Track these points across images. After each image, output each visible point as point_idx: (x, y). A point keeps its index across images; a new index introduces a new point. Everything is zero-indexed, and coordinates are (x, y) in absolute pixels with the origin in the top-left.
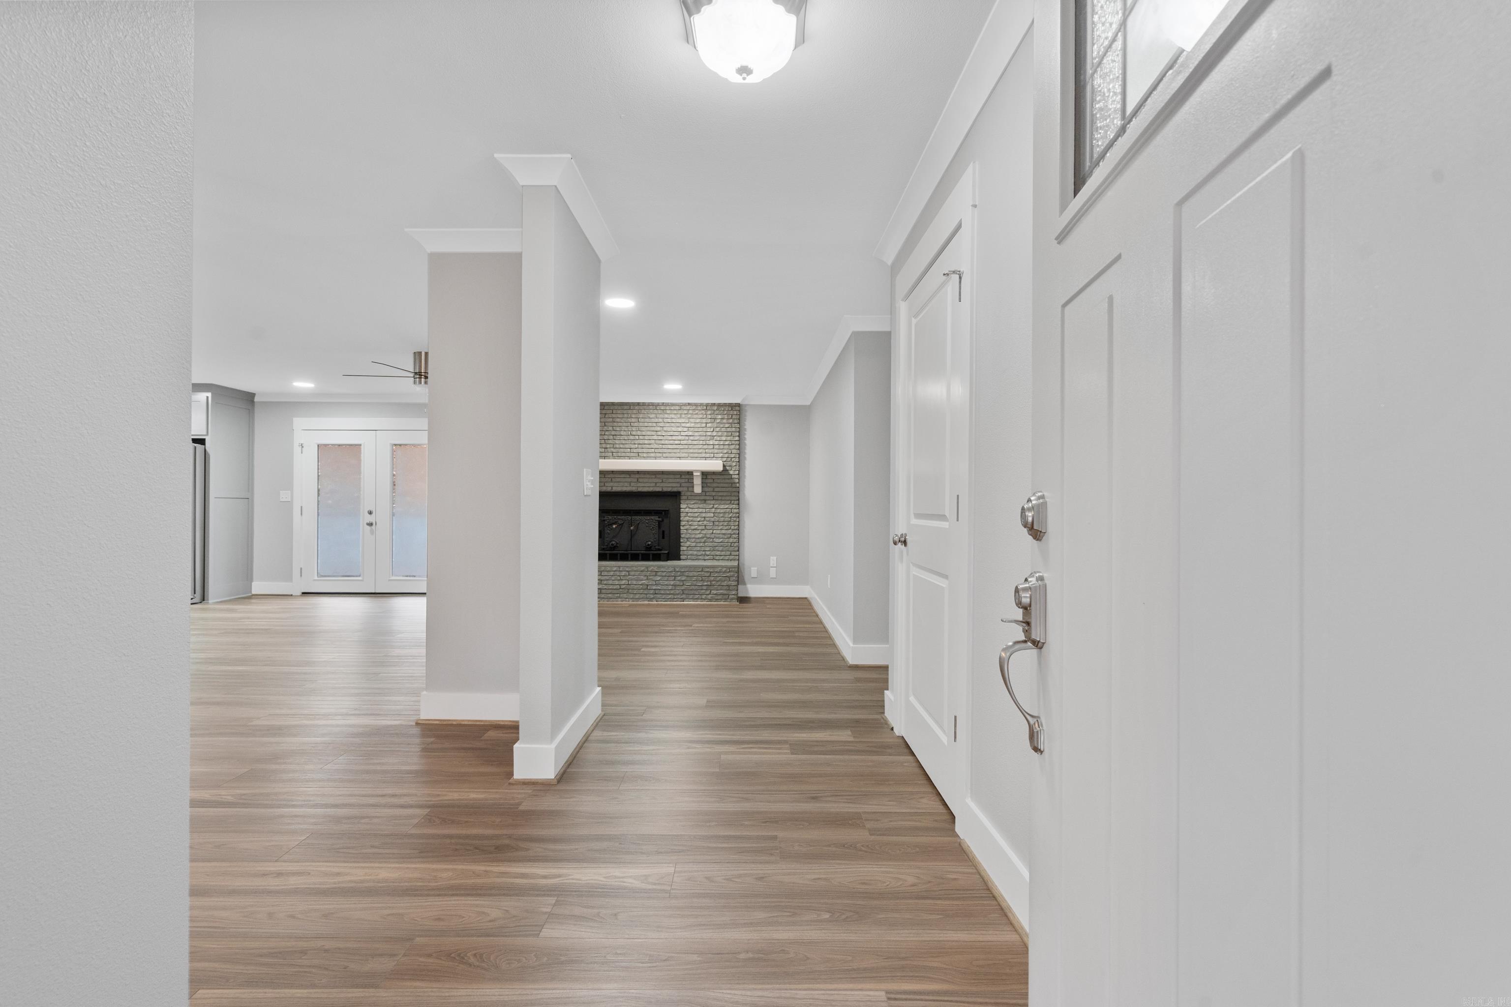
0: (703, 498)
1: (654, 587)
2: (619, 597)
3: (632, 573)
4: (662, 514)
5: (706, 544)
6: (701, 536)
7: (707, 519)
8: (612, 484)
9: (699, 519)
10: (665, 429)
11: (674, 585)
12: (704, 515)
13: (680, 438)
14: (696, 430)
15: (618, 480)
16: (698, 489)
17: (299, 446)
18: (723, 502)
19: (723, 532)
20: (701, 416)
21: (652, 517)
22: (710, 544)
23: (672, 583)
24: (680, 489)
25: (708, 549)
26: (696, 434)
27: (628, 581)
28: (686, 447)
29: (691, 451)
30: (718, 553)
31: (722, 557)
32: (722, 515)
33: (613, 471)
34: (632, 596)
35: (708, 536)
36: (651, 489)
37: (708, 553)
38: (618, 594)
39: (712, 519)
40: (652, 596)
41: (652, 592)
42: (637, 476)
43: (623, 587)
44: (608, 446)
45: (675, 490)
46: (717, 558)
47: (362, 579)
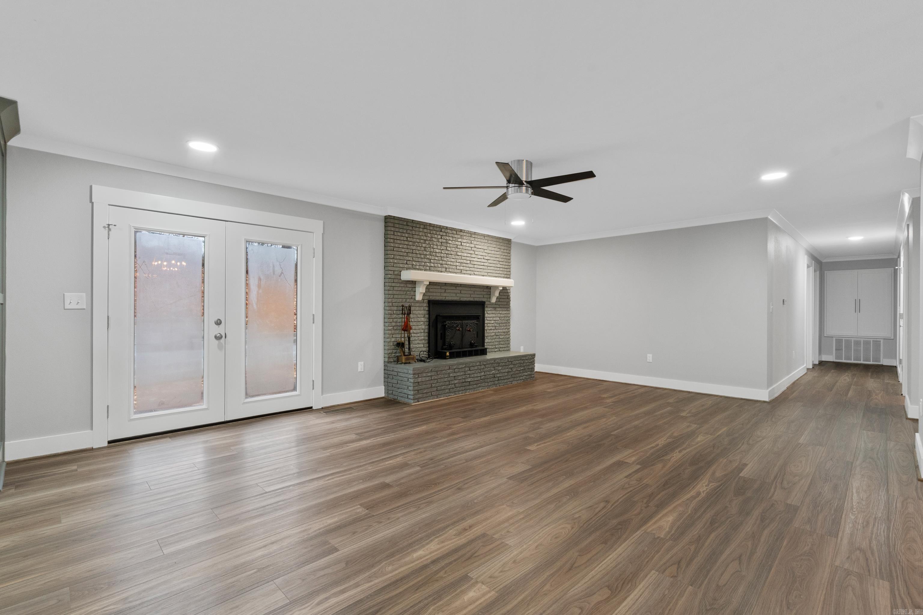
0: (495, 306)
1: (498, 376)
2: (480, 387)
3: (487, 366)
4: (477, 318)
5: (496, 340)
6: (493, 334)
7: (496, 322)
8: (445, 294)
9: (492, 322)
10: (476, 253)
11: (508, 372)
12: (495, 319)
13: (483, 261)
14: (492, 255)
16: (494, 300)
17: (104, 227)
18: (503, 309)
19: (504, 330)
20: (495, 246)
21: (473, 321)
22: (498, 340)
23: (507, 370)
24: (484, 300)
25: (497, 343)
26: (492, 259)
27: (485, 372)
28: (486, 267)
29: (489, 271)
30: (501, 346)
31: (503, 349)
32: (503, 318)
33: (445, 283)
34: (486, 384)
35: (497, 334)
36: (468, 299)
37: (497, 346)
38: (479, 384)
39: (499, 322)
40: (496, 382)
41: (497, 379)
42: (460, 288)
43: (482, 377)
44: (444, 263)
45: (481, 300)
46: (501, 349)
47: (206, 407)
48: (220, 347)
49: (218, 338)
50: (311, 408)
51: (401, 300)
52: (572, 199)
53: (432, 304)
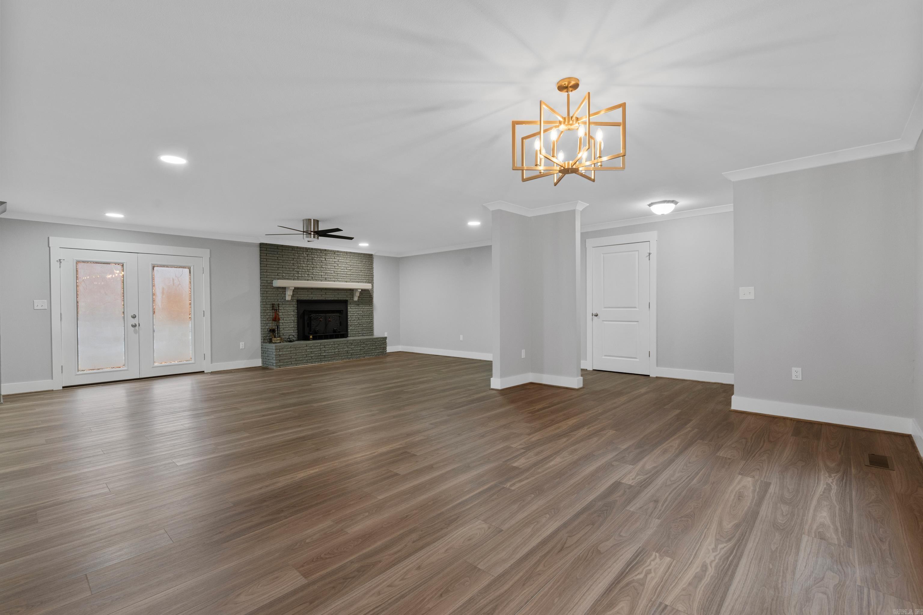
0: (358, 303)
1: (351, 352)
2: (334, 359)
3: (341, 345)
4: (340, 312)
5: (359, 327)
6: (357, 323)
7: (359, 314)
8: (312, 296)
9: (356, 315)
10: (340, 265)
11: (360, 350)
12: (358, 312)
13: (346, 271)
14: (354, 267)
15: (315, 293)
16: (356, 299)
17: (57, 261)
18: (366, 305)
19: (367, 321)
20: (356, 260)
21: (336, 314)
22: (361, 328)
23: (359, 348)
24: (347, 299)
25: (360, 330)
26: (354, 269)
27: (338, 349)
28: (349, 275)
29: (352, 278)
30: (365, 332)
31: (366, 334)
32: (366, 312)
33: (312, 288)
34: (340, 358)
35: (360, 323)
36: (332, 299)
37: (360, 332)
38: (333, 357)
39: (362, 314)
40: (350, 357)
41: (350, 354)
42: (325, 291)
43: (336, 353)
44: (310, 273)
45: (344, 299)
46: (364, 335)
47: (127, 369)
48: (135, 332)
49: (134, 326)
50: (204, 372)
51: (273, 300)
52: (354, 238)
53: (300, 303)
